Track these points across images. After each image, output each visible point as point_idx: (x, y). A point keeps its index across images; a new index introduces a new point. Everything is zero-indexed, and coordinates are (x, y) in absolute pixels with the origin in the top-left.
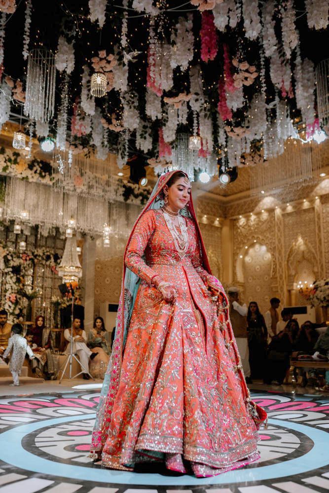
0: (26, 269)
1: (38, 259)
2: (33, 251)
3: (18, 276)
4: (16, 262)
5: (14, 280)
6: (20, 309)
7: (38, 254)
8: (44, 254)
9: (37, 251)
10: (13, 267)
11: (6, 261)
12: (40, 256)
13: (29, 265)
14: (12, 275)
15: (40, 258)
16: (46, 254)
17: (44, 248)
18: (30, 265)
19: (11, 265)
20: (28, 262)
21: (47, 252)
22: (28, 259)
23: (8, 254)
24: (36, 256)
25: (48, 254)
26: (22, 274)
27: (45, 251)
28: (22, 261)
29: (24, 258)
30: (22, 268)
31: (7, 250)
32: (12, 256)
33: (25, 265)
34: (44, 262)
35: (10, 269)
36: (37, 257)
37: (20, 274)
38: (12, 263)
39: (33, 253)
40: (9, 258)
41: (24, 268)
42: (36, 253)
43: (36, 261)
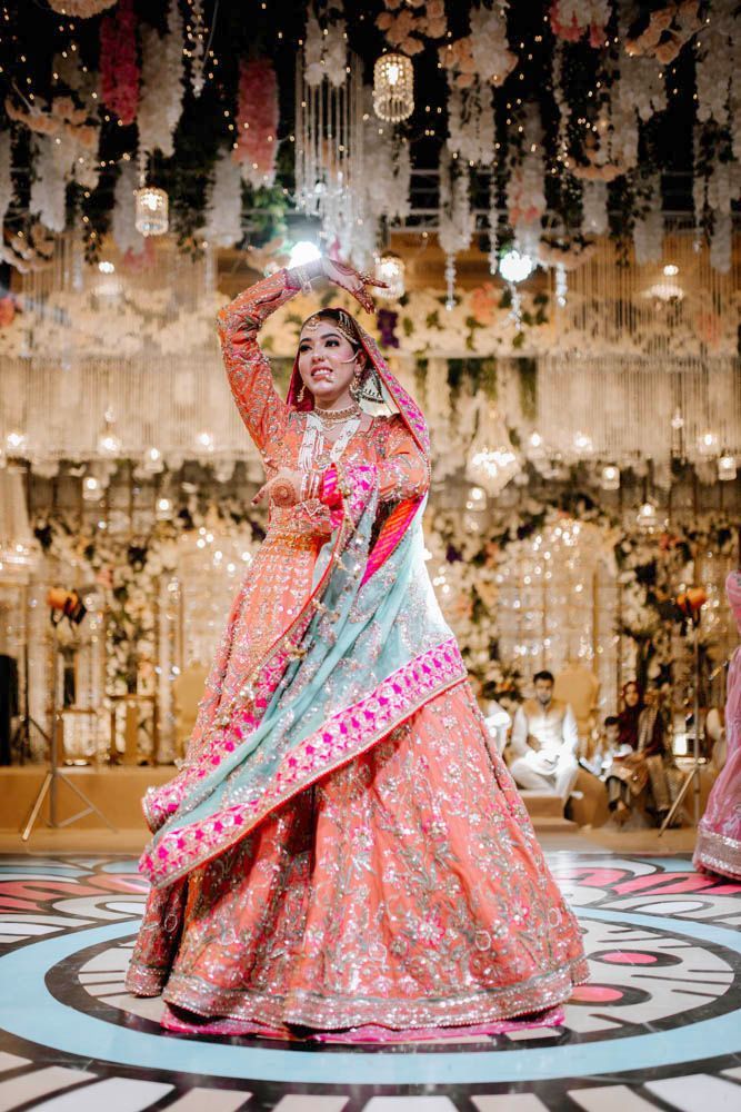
0: (670, 569)
1: (698, 543)
2: (686, 523)
3: (652, 589)
4: (642, 557)
5: (642, 597)
6: (661, 666)
7: (699, 529)
8: (712, 527)
9: (696, 523)
10: (638, 569)
11: (621, 556)
12: (702, 534)
13: (676, 559)
14: (636, 587)
15: (704, 540)
16: (718, 527)
17: (712, 514)
18: (680, 560)
19: (634, 565)
20: (674, 553)
21: (721, 521)
22: (672, 544)
23: (624, 540)
24: (692, 536)
25: (725, 525)
26: (660, 582)
27: (716, 520)
28: (657, 552)
29: (662, 544)
30: (659, 566)
31: (622, 530)
32: (634, 544)
33: (667, 561)
34: (716, 548)
35: (631, 575)
36: (697, 538)
37: (654, 583)
38: (633, 561)
39: (685, 530)
40: (626, 547)
41: (666, 568)
42: (692, 528)
43: (693, 547)
